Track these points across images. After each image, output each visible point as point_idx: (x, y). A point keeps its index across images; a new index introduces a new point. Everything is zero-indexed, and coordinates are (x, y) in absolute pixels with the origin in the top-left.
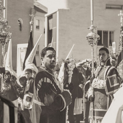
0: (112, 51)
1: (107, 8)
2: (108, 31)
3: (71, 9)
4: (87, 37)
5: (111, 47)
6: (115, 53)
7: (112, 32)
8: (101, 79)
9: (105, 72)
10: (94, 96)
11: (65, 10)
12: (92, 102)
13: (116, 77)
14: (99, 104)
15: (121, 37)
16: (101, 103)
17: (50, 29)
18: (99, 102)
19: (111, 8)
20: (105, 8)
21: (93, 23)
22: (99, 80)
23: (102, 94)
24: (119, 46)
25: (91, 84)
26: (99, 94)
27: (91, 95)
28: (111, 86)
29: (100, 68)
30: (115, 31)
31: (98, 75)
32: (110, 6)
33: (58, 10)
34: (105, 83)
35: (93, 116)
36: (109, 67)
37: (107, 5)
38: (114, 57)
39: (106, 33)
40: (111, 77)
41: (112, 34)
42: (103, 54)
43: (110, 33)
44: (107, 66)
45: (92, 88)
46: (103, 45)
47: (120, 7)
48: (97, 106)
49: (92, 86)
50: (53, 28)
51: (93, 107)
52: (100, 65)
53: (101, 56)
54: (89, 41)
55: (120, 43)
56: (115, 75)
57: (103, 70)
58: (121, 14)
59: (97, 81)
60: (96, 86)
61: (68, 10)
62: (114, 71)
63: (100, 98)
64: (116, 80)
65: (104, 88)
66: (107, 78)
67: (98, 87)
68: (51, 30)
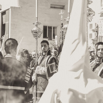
0: (55, 43)
1: (51, 7)
2: (52, 26)
3: (21, 7)
4: (32, 31)
5: (54, 39)
6: (57, 45)
7: (55, 28)
8: (43, 66)
9: (46, 60)
10: (37, 80)
11: (17, 8)
12: (35, 85)
13: (55, 65)
14: (41, 87)
15: (62, 32)
16: (42, 87)
17: (3, 23)
18: (41, 86)
19: (55, 8)
20: (50, 7)
21: (37, 20)
22: (41, 67)
23: (43, 78)
24: (60, 39)
25: (34, 71)
26: (41, 79)
27: (35, 80)
28: (51, 72)
29: (42, 57)
30: (57, 26)
31: (41, 63)
32: (54, 6)
33: (10, 7)
34: (46, 70)
35: (36, 97)
36: (49, 56)
37: (51, 5)
38: (56, 48)
39: (50, 28)
40: (51, 64)
41: (55, 29)
42: (45, 46)
43: (54, 28)
44: (48, 55)
45: (36, 74)
46: (48, 38)
47: (62, 7)
48: (39, 89)
49: (35, 72)
50: (6, 23)
51: (36, 90)
52: (42, 55)
53: (43, 47)
54: (34, 35)
55: (61, 37)
56: (54, 63)
57: (44, 59)
58: (61, 13)
59: (39, 68)
60: (39, 72)
61: (19, 8)
62: (54, 60)
63: (42, 82)
64: (55, 67)
65: (45, 74)
66: (48, 66)
67: (40, 73)
68: (5, 24)
